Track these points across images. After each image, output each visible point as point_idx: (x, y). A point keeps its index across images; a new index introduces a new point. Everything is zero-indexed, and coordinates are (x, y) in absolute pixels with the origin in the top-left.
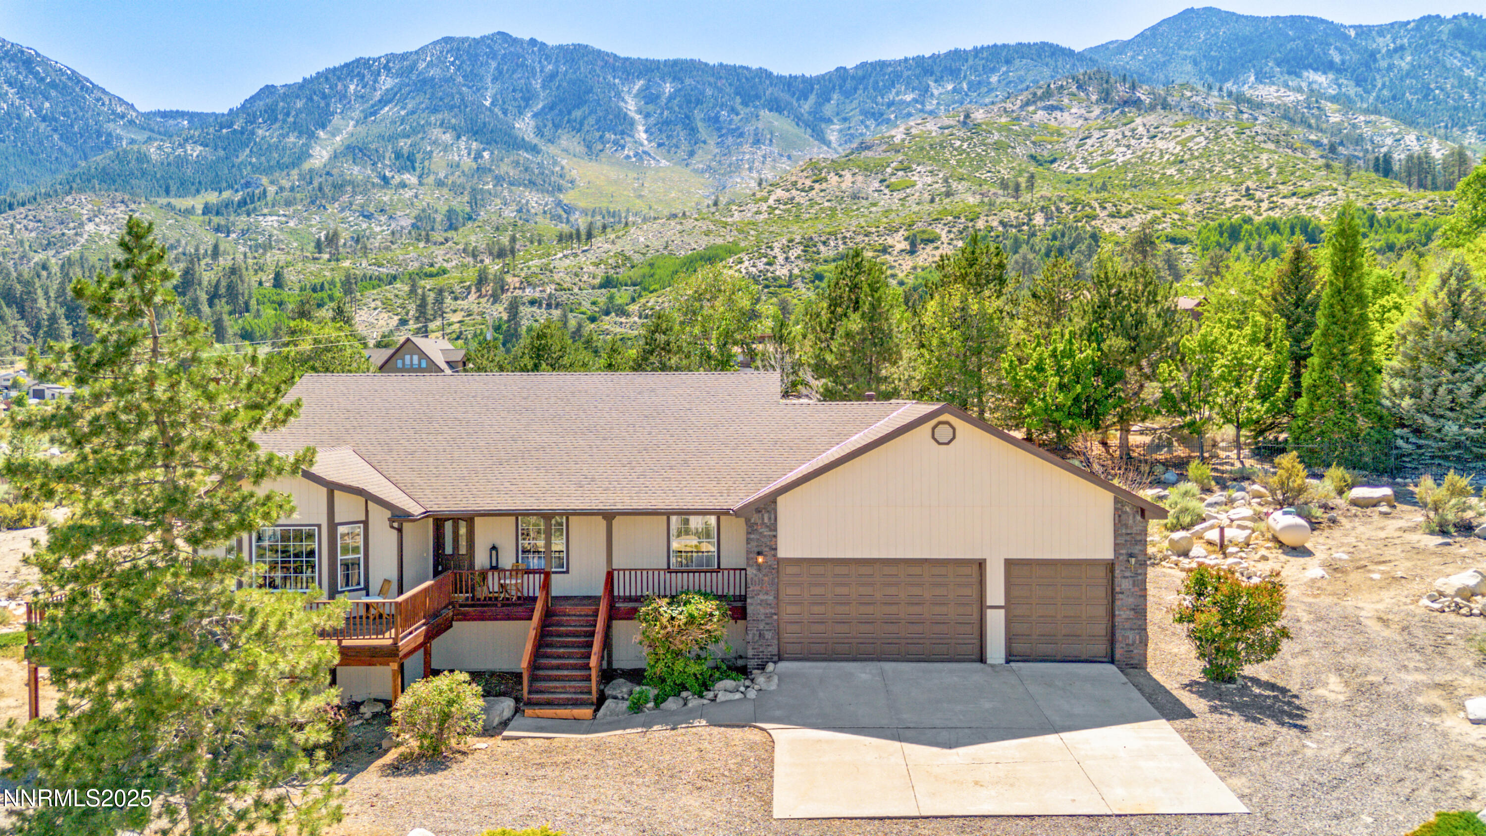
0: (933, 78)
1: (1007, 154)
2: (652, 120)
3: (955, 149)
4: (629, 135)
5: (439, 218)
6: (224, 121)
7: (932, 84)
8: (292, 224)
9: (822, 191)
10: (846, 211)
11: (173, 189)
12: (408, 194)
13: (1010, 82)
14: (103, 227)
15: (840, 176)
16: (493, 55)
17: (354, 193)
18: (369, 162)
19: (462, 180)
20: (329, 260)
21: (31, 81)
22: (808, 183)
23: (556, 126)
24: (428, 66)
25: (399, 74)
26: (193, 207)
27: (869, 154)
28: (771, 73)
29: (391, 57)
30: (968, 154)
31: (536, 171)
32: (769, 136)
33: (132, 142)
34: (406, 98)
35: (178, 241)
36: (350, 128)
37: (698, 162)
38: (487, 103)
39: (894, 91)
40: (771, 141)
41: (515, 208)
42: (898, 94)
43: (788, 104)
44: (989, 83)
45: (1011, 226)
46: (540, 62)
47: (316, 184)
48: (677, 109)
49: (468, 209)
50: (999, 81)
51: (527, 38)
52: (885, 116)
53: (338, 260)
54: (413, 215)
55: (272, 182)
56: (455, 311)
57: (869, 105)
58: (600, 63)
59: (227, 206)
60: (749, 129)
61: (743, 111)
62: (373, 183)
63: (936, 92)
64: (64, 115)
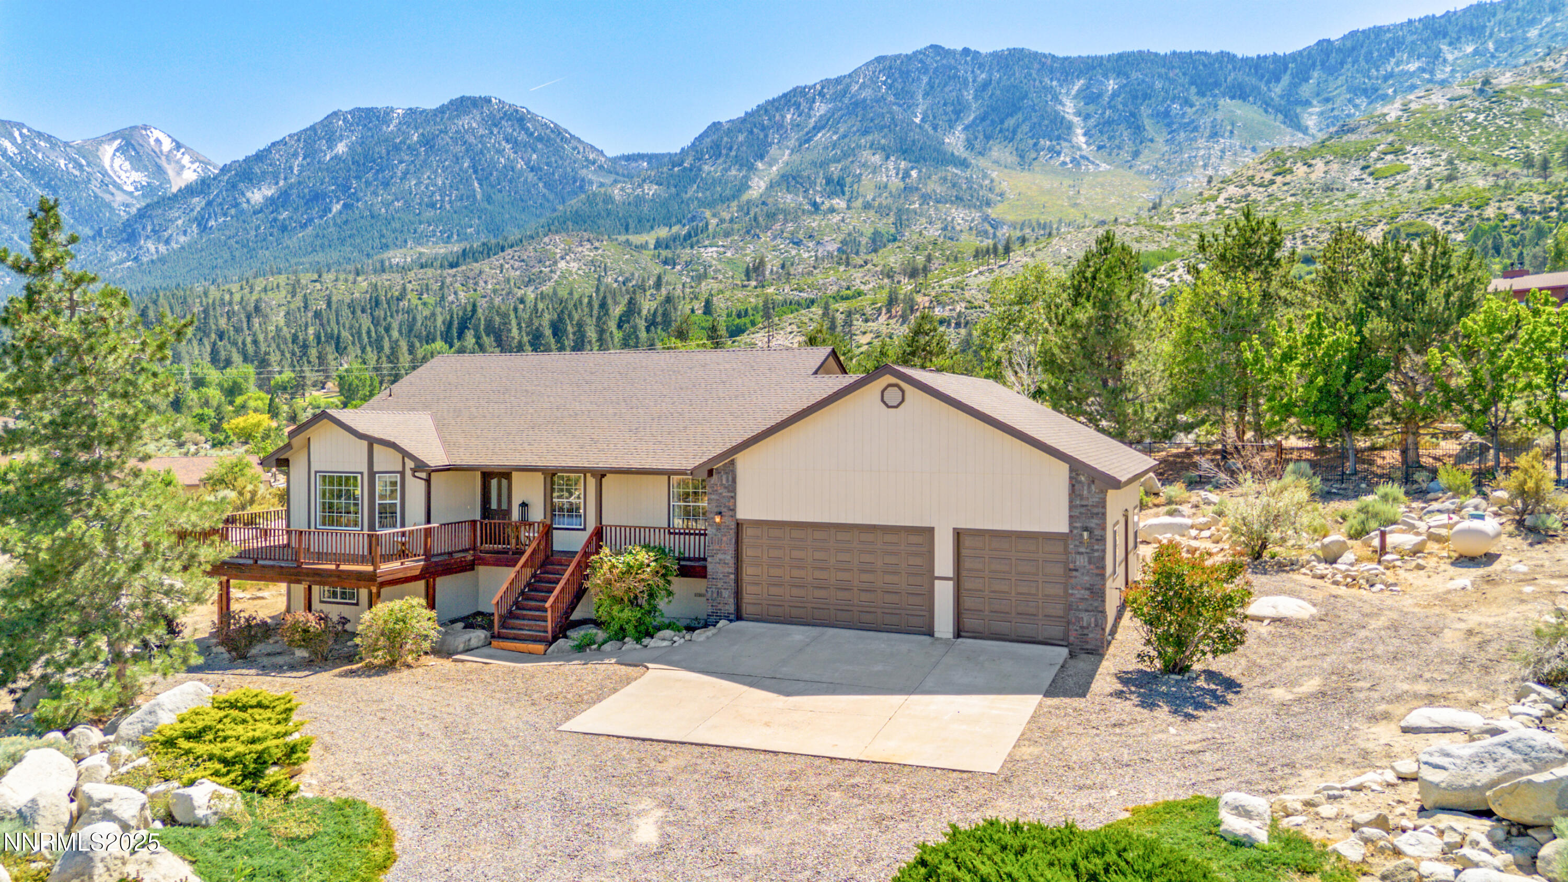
0: (1447, 40)
1: (1541, 124)
2: (1092, 122)
3: (1468, 124)
4: (1066, 140)
5: (864, 241)
6: (675, 160)
7: (1444, 48)
8: (729, 254)
9: (1285, 184)
10: (1314, 206)
11: (632, 226)
12: (836, 218)
13: (1557, 35)
14: (572, 264)
15: (1310, 166)
16: (925, 69)
17: (786, 221)
18: (802, 190)
19: (890, 200)
20: (756, 287)
21: (523, 137)
22: (1268, 176)
23: (988, 138)
24: (860, 88)
25: (833, 100)
26: (647, 242)
27: (1352, 137)
28: (1234, 56)
29: (826, 83)
30: (1485, 128)
31: (964, 186)
32: (1229, 128)
33: (601, 185)
34: (838, 123)
35: (633, 274)
36: (786, 157)
37: (1143, 162)
38: (917, 120)
39: (1393, 61)
40: (1232, 132)
41: (939, 226)
42: (1398, 64)
43: (1255, 88)
44: (1527, 39)
45: (1534, 212)
46: (973, 72)
47: (752, 215)
48: (1120, 107)
49: (893, 231)
50: (1541, 35)
51: (960, 48)
52: (1380, 92)
53: (763, 286)
54: (840, 239)
55: (714, 215)
56: (865, 333)
57: (1360, 79)
58: (1036, 66)
59: (674, 241)
60: (1205, 121)
61: (1199, 102)
62: (803, 210)
63: (1450, 57)
64: (548, 164)
